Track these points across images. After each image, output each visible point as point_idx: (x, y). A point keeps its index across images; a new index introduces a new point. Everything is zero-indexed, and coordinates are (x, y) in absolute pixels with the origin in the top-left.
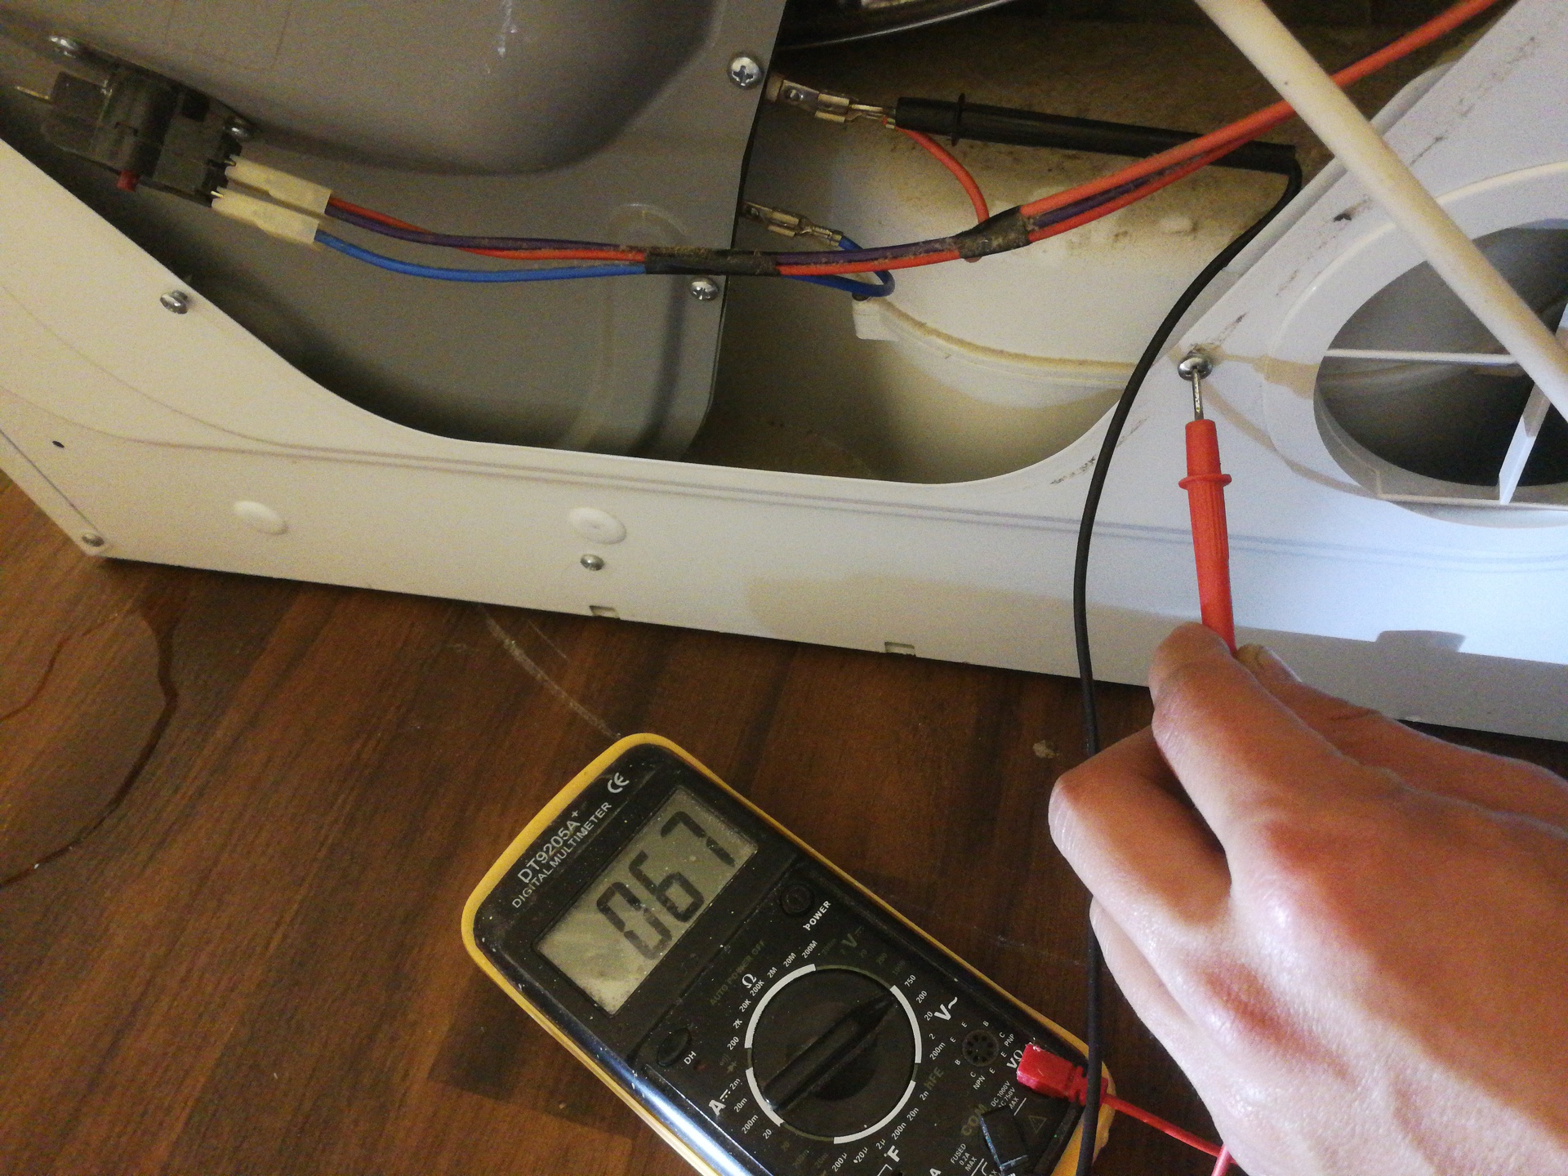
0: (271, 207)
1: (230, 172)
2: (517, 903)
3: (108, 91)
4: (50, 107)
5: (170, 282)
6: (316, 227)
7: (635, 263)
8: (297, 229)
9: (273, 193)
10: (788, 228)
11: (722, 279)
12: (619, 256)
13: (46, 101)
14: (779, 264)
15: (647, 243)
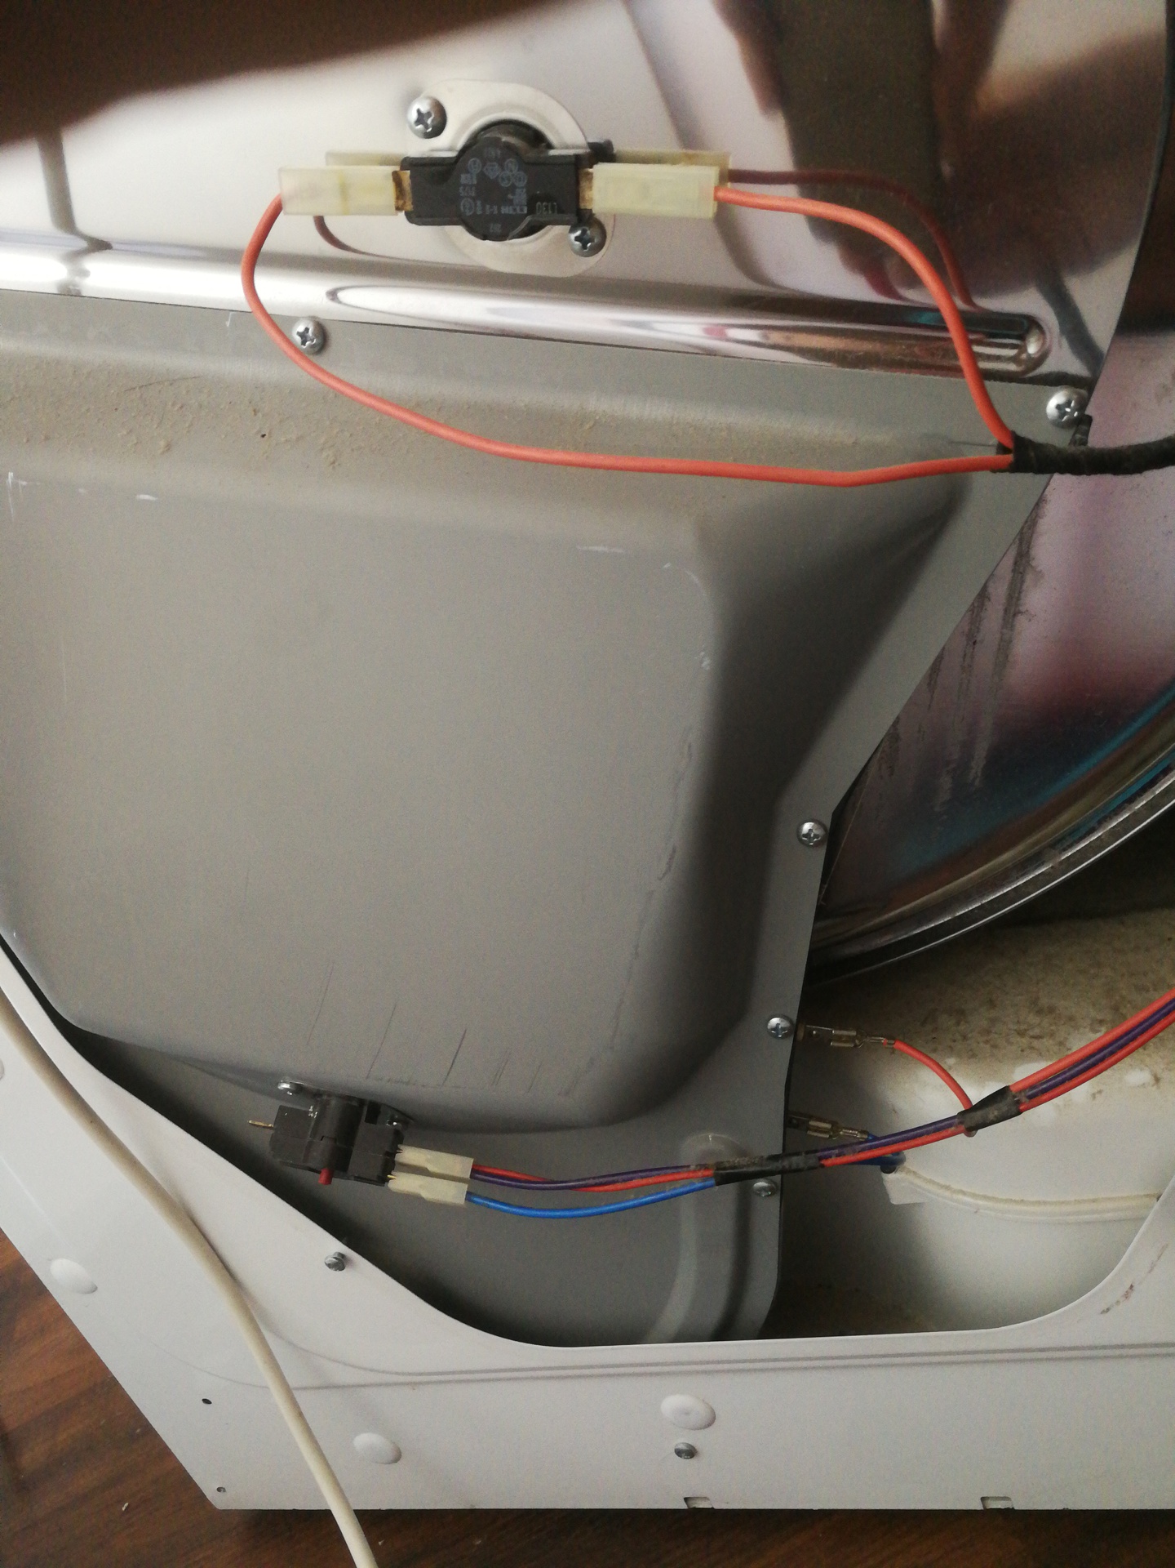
0: (429, 1179)
1: (399, 1158)
3: (314, 1114)
4: (272, 1132)
5: (334, 1246)
6: (466, 1190)
7: (704, 1178)
8: (452, 1194)
9: (431, 1168)
10: (825, 1132)
11: (778, 1178)
12: (691, 1175)
13: (271, 1128)
14: (820, 1159)
15: (711, 1161)
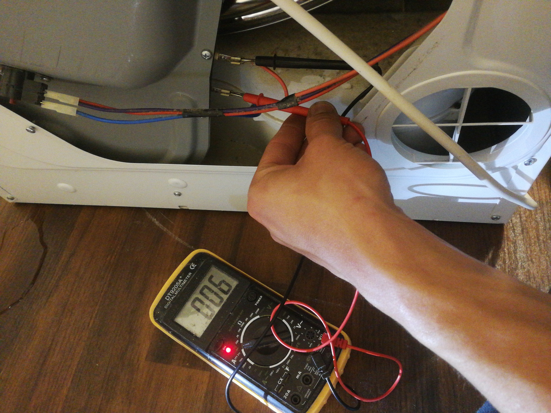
0: (61, 105)
1: (45, 95)
2: (166, 307)
3: (2, 73)
5: (28, 124)
6: (76, 110)
7: (179, 115)
8: (70, 111)
9: (61, 101)
12: (174, 113)
14: (224, 113)
